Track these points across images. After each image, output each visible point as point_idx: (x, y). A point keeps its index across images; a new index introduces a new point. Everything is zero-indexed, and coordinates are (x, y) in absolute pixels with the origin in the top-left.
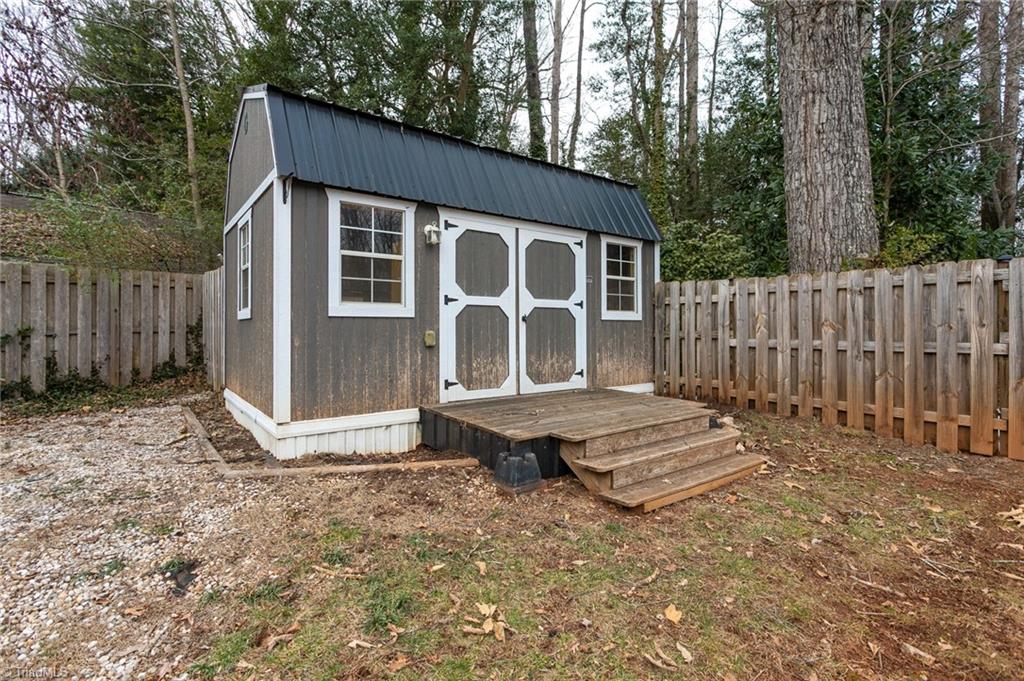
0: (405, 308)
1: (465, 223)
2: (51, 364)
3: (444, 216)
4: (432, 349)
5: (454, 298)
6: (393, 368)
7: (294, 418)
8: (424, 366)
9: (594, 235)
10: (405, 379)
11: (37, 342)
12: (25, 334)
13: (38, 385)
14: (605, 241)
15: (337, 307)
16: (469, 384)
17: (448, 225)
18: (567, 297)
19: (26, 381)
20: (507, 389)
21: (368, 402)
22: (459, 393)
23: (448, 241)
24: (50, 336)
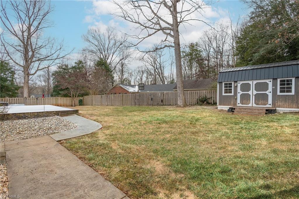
0: (232, 94)
1: (241, 82)
2: (214, 101)
3: (238, 82)
4: (236, 99)
5: (240, 92)
6: (230, 101)
7: (219, 105)
8: (235, 101)
9: (275, 79)
10: (232, 102)
11: (212, 98)
12: (211, 98)
13: (212, 103)
14: (279, 80)
15: (224, 94)
16: (242, 104)
17: (239, 83)
18: (266, 91)
19: (211, 103)
20: (250, 105)
21: (227, 105)
22: (240, 105)
23: (239, 85)
24: (214, 98)
